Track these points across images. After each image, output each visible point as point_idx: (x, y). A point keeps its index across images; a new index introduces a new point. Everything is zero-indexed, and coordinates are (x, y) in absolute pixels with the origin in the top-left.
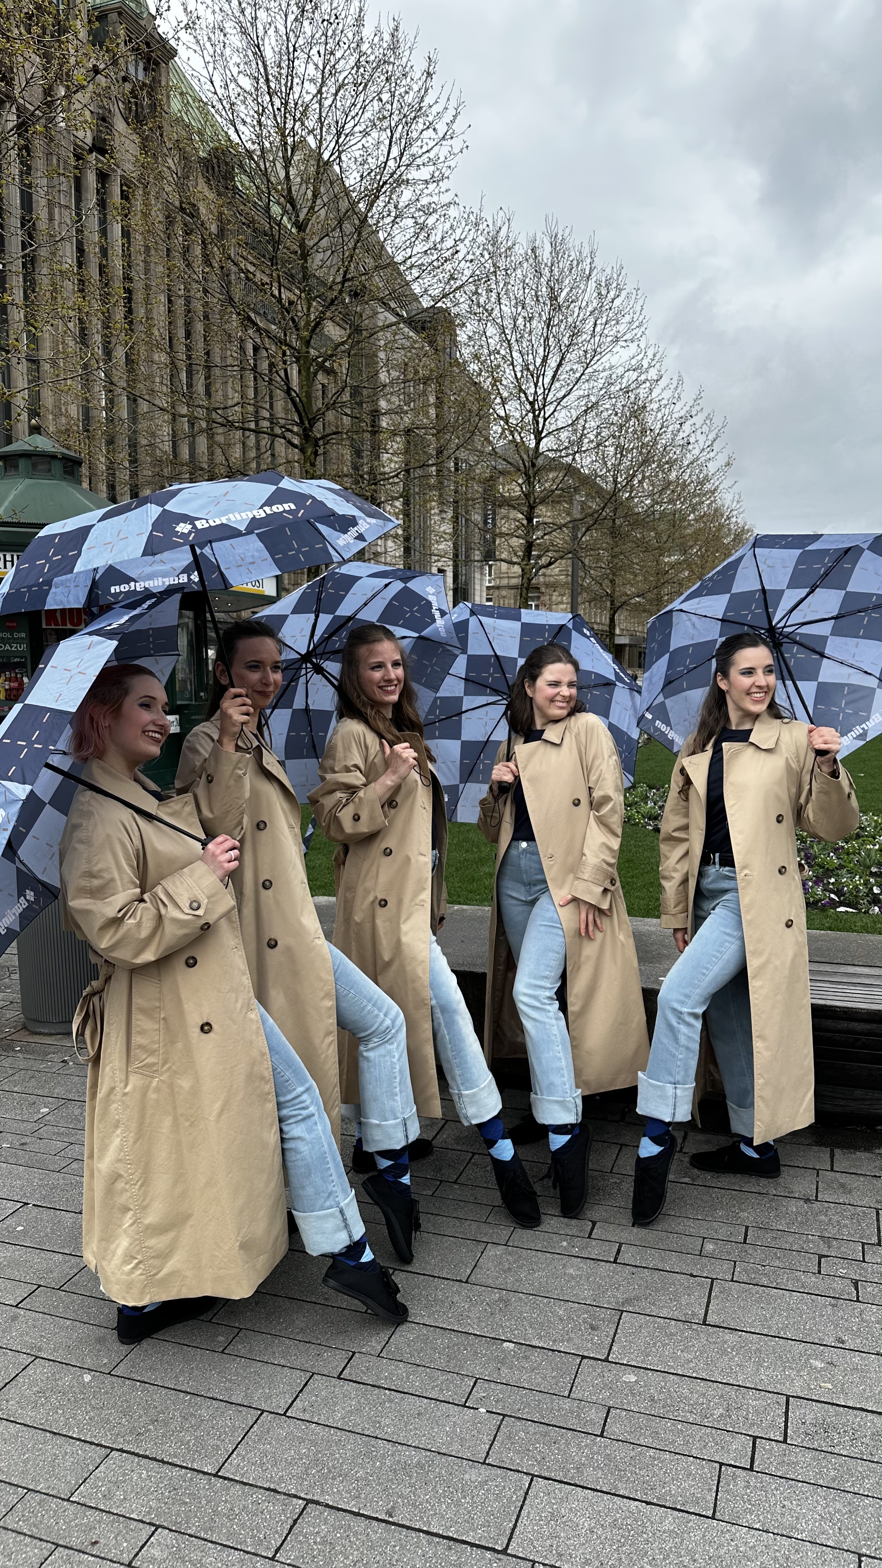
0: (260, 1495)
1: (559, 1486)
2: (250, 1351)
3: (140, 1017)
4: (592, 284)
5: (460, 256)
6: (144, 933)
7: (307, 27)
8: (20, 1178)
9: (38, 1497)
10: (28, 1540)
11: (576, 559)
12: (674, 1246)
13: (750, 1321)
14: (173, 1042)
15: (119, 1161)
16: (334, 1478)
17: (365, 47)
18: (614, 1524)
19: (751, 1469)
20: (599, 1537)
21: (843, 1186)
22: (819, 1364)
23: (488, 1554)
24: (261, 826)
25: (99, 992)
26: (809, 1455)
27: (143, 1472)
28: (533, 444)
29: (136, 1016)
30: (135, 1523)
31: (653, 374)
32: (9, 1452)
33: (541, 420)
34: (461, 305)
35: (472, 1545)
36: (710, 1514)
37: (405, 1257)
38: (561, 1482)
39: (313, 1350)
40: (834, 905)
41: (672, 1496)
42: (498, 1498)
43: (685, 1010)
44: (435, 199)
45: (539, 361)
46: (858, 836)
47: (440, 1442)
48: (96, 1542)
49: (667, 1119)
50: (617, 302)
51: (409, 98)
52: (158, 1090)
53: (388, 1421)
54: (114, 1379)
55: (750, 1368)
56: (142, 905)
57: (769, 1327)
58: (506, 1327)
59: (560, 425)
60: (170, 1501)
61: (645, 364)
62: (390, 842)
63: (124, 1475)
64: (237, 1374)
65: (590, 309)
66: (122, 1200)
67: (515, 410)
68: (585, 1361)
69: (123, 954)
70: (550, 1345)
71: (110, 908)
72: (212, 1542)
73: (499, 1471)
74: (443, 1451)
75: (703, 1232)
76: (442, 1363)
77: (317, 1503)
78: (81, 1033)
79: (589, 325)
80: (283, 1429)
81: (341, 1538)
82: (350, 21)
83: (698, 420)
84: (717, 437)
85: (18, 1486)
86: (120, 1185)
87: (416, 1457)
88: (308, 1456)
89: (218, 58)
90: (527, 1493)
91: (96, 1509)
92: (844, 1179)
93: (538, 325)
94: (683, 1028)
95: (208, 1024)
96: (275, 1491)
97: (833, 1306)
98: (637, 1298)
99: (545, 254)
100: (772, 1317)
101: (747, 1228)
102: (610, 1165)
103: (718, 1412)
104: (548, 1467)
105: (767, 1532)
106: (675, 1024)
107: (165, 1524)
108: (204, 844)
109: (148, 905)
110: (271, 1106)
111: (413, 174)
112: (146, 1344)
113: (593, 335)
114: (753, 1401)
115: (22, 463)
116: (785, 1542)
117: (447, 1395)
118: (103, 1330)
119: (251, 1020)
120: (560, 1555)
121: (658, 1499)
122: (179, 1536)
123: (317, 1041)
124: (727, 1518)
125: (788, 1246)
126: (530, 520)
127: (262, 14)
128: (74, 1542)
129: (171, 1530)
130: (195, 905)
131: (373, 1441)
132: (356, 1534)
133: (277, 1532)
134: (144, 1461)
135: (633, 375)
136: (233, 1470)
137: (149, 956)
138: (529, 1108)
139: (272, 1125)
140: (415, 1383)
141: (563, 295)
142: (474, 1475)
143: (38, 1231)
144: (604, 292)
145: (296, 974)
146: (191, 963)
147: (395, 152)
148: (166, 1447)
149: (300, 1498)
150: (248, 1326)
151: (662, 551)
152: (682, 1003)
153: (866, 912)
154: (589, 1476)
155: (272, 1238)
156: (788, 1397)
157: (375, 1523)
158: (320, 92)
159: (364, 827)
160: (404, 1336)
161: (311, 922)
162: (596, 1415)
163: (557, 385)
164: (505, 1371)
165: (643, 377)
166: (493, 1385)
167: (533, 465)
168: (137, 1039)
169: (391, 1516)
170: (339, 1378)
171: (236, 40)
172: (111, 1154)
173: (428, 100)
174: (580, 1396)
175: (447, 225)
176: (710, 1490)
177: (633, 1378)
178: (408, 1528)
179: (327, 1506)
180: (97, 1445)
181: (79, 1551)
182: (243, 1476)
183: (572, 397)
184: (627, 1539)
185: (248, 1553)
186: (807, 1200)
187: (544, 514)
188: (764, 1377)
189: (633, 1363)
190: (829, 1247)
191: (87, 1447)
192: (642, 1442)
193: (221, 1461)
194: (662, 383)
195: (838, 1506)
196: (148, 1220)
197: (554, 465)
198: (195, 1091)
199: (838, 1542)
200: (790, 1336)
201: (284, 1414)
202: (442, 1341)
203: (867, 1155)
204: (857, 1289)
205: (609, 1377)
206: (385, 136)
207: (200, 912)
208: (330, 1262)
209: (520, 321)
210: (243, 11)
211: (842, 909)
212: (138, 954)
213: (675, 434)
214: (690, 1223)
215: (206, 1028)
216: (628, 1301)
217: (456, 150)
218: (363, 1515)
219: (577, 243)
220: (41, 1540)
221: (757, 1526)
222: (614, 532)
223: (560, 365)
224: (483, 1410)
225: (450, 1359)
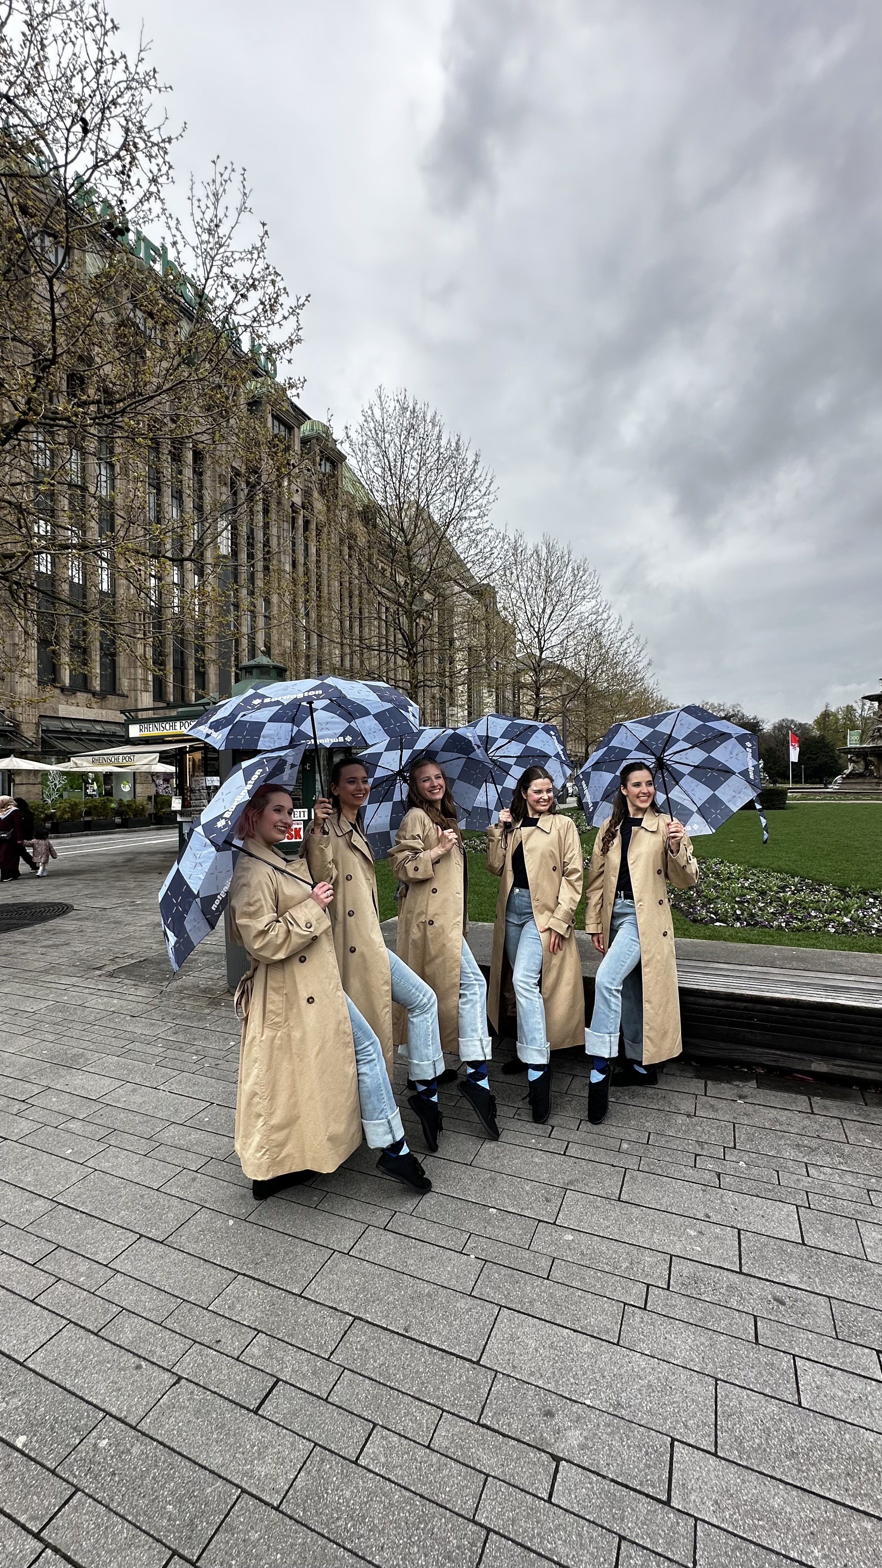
0: (326, 1312)
1: (517, 1314)
2: (332, 1207)
3: (271, 992)
4: (570, 568)
5: (495, 555)
6: (280, 941)
7: (411, 441)
8: (212, 1087)
9: (189, 1306)
10: (178, 1336)
11: (565, 716)
12: (602, 1145)
13: (648, 1199)
14: (291, 1009)
15: (256, 1084)
16: (374, 1302)
17: (442, 450)
18: (551, 1346)
19: (645, 1309)
20: (541, 1355)
21: (712, 1106)
22: (693, 1233)
23: (467, 1364)
24: (349, 878)
25: (251, 978)
26: (684, 1300)
27: (255, 1292)
28: (538, 654)
29: (270, 992)
30: (246, 1328)
31: (605, 616)
32: (176, 1272)
33: (542, 642)
34: (496, 581)
35: (458, 1356)
36: (616, 1341)
37: (432, 1147)
38: (519, 1312)
39: (371, 1208)
40: (713, 921)
41: (591, 1326)
42: (477, 1321)
43: (613, 988)
44: (481, 526)
45: (540, 611)
46: (729, 878)
47: (443, 1280)
48: (219, 1341)
49: (607, 1056)
50: (584, 578)
51: (465, 475)
52: (281, 1038)
53: (412, 1262)
54: (247, 1224)
55: (648, 1233)
56: (278, 924)
57: (661, 1204)
58: (493, 1198)
59: (553, 644)
60: (269, 1313)
61: (600, 610)
62: (435, 885)
63: (244, 1292)
64: (322, 1224)
65: (569, 582)
66: (258, 1109)
67: (526, 636)
68: (541, 1224)
69: (266, 954)
70: (519, 1211)
71: (260, 924)
72: (291, 1345)
73: (479, 1302)
74: (445, 1285)
75: (621, 1136)
76: (449, 1222)
77: (361, 1319)
78: (239, 1003)
79: (568, 591)
80: (345, 1264)
81: (373, 1346)
82: (434, 437)
83: (631, 640)
84: (642, 649)
85: (178, 1297)
86: (256, 1100)
87: (427, 1288)
88: (359, 1285)
89: (364, 460)
90: (496, 1319)
91: (223, 1316)
92: (712, 1101)
93: (540, 592)
94: (613, 999)
95: (312, 998)
96: (336, 1309)
97: (704, 1191)
98: (577, 1181)
99: (544, 554)
100: (663, 1197)
101: (650, 1133)
102: (566, 1088)
103: (624, 1265)
104: (512, 1300)
105: (653, 1357)
106: (608, 997)
107: (264, 1330)
108: (313, 887)
109: (282, 923)
110: (351, 1050)
111: (469, 514)
112: (270, 1200)
113: (571, 596)
114: (648, 1258)
115: (255, 671)
116: (665, 1366)
117: (451, 1245)
118: (246, 1190)
119: (339, 996)
120: (514, 1367)
121: (582, 1328)
122: (271, 1339)
123: (378, 1011)
124: (627, 1345)
125: (675, 1147)
126: (537, 695)
127: (387, 436)
128: (206, 1340)
129: (267, 1334)
130: (309, 925)
131: (401, 1276)
132: (383, 1343)
133: (333, 1340)
134: (257, 1283)
135: (595, 617)
136: (311, 1292)
137: (281, 956)
138: (515, 1051)
139: (351, 1062)
140: (432, 1236)
141: (554, 575)
142: (463, 1304)
143: (217, 1122)
144: (576, 572)
145: (366, 968)
146: (303, 960)
147: (458, 503)
148: (271, 1274)
149: (351, 1315)
150: (333, 1190)
151: (615, 713)
152: (612, 984)
153: (732, 926)
154: (538, 1308)
155: (351, 1133)
156: (671, 1256)
157: (396, 1336)
158: (418, 474)
159: (420, 876)
160: (429, 1200)
161: (377, 936)
162: (545, 1263)
163: (551, 623)
164: (489, 1229)
165: (599, 618)
166: (481, 1239)
167: (539, 666)
168: (269, 1007)
169: (407, 1332)
170: (385, 1229)
171: (373, 449)
172: (251, 1080)
173: (476, 475)
174: (536, 1249)
175: (487, 540)
176: (616, 1323)
177: (570, 1238)
178: (417, 1341)
179: (367, 1322)
180: (231, 1270)
181: (208, 1347)
182: (317, 1297)
183: (559, 629)
184: (559, 1358)
185: (313, 1354)
186: (689, 1116)
187: (546, 692)
188: (656, 1240)
189: (571, 1227)
190: (702, 1149)
191: (224, 1271)
192: (574, 1285)
193: (305, 1285)
194: (610, 621)
195: (703, 1340)
196: (273, 1122)
197: (551, 665)
198: (303, 1040)
199: (702, 1368)
200: (674, 1211)
201: (348, 1254)
202: (451, 1206)
203: (729, 1086)
204: (719, 1179)
205: (556, 1236)
206: (452, 495)
207: (312, 929)
208: (379, 1154)
209: (530, 589)
210: (377, 434)
211: (718, 924)
212: (274, 955)
213: (618, 648)
214: (614, 1129)
215: (311, 1000)
216: (571, 1182)
217: (491, 501)
218: (389, 1330)
219: (561, 547)
220: (186, 1337)
221: (647, 1352)
222: (586, 701)
223: (552, 612)
224: (472, 1256)
225: (455, 1218)
